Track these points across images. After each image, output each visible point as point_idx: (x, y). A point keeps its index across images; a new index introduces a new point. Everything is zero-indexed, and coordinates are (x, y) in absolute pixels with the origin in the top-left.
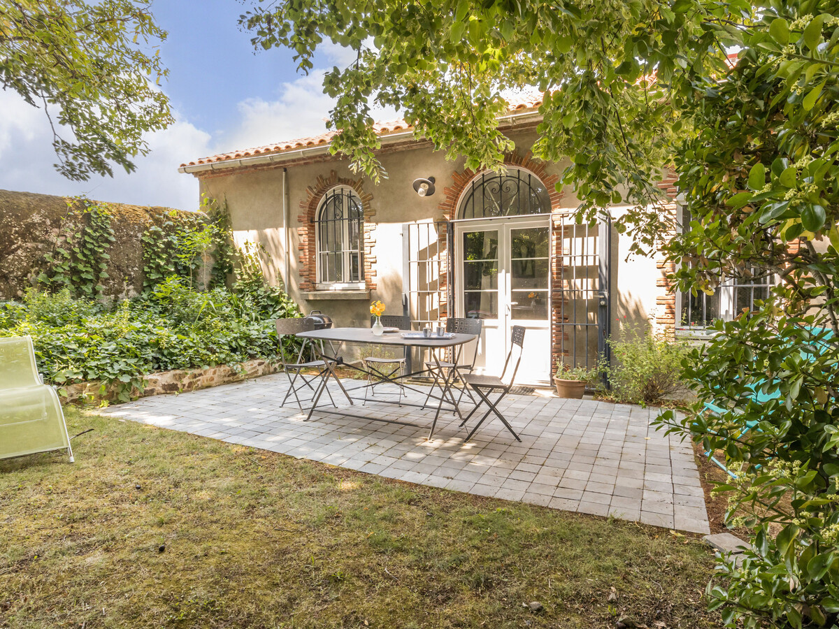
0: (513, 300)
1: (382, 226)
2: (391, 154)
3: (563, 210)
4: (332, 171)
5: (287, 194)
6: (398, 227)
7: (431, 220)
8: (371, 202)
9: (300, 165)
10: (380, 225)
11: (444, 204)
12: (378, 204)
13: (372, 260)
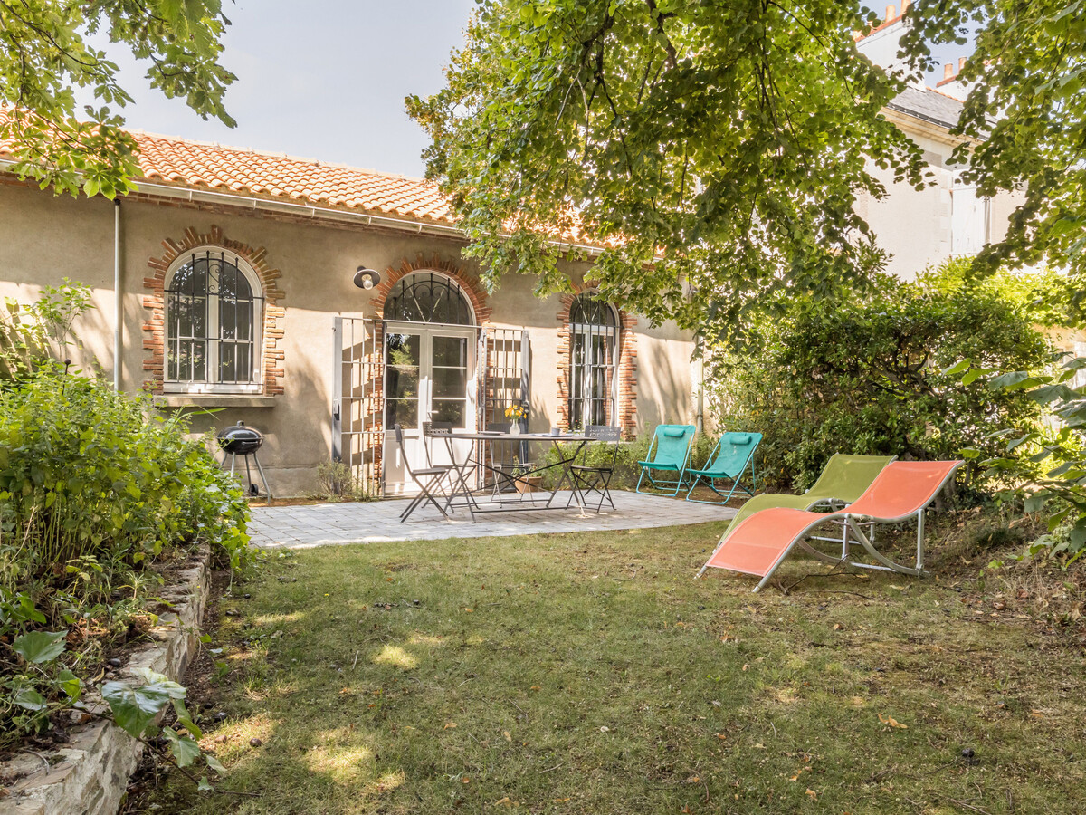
0: (433, 409)
1: (292, 313)
2: (308, 227)
3: (493, 325)
4: (213, 226)
5: (122, 240)
6: (328, 318)
7: (360, 315)
8: (277, 280)
9: (154, 203)
10: (289, 309)
11: (377, 300)
12: (289, 285)
13: (278, 356)
